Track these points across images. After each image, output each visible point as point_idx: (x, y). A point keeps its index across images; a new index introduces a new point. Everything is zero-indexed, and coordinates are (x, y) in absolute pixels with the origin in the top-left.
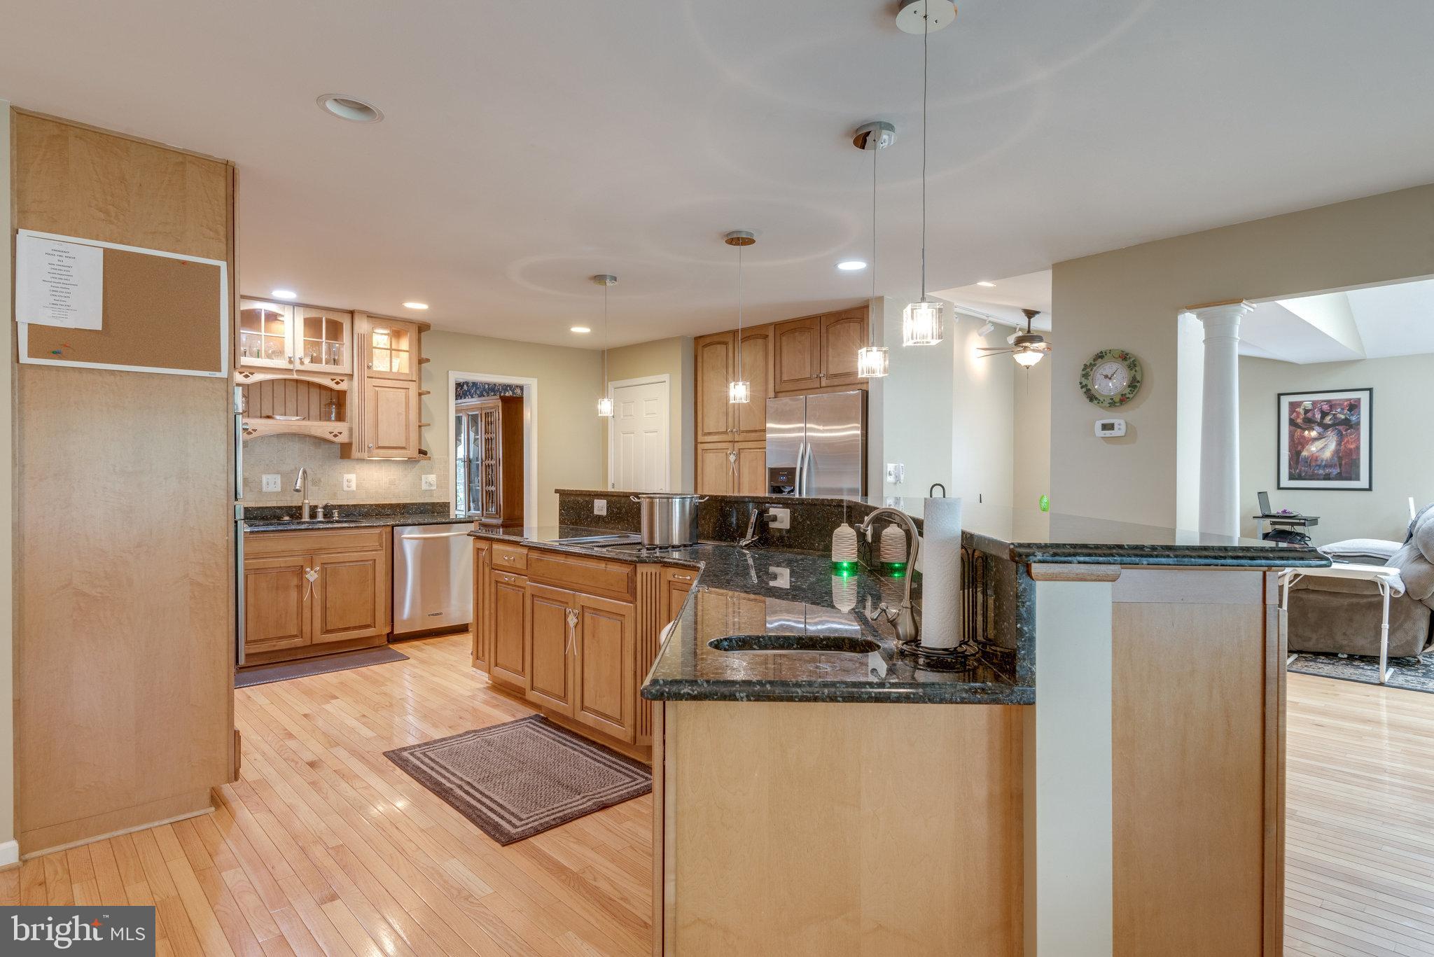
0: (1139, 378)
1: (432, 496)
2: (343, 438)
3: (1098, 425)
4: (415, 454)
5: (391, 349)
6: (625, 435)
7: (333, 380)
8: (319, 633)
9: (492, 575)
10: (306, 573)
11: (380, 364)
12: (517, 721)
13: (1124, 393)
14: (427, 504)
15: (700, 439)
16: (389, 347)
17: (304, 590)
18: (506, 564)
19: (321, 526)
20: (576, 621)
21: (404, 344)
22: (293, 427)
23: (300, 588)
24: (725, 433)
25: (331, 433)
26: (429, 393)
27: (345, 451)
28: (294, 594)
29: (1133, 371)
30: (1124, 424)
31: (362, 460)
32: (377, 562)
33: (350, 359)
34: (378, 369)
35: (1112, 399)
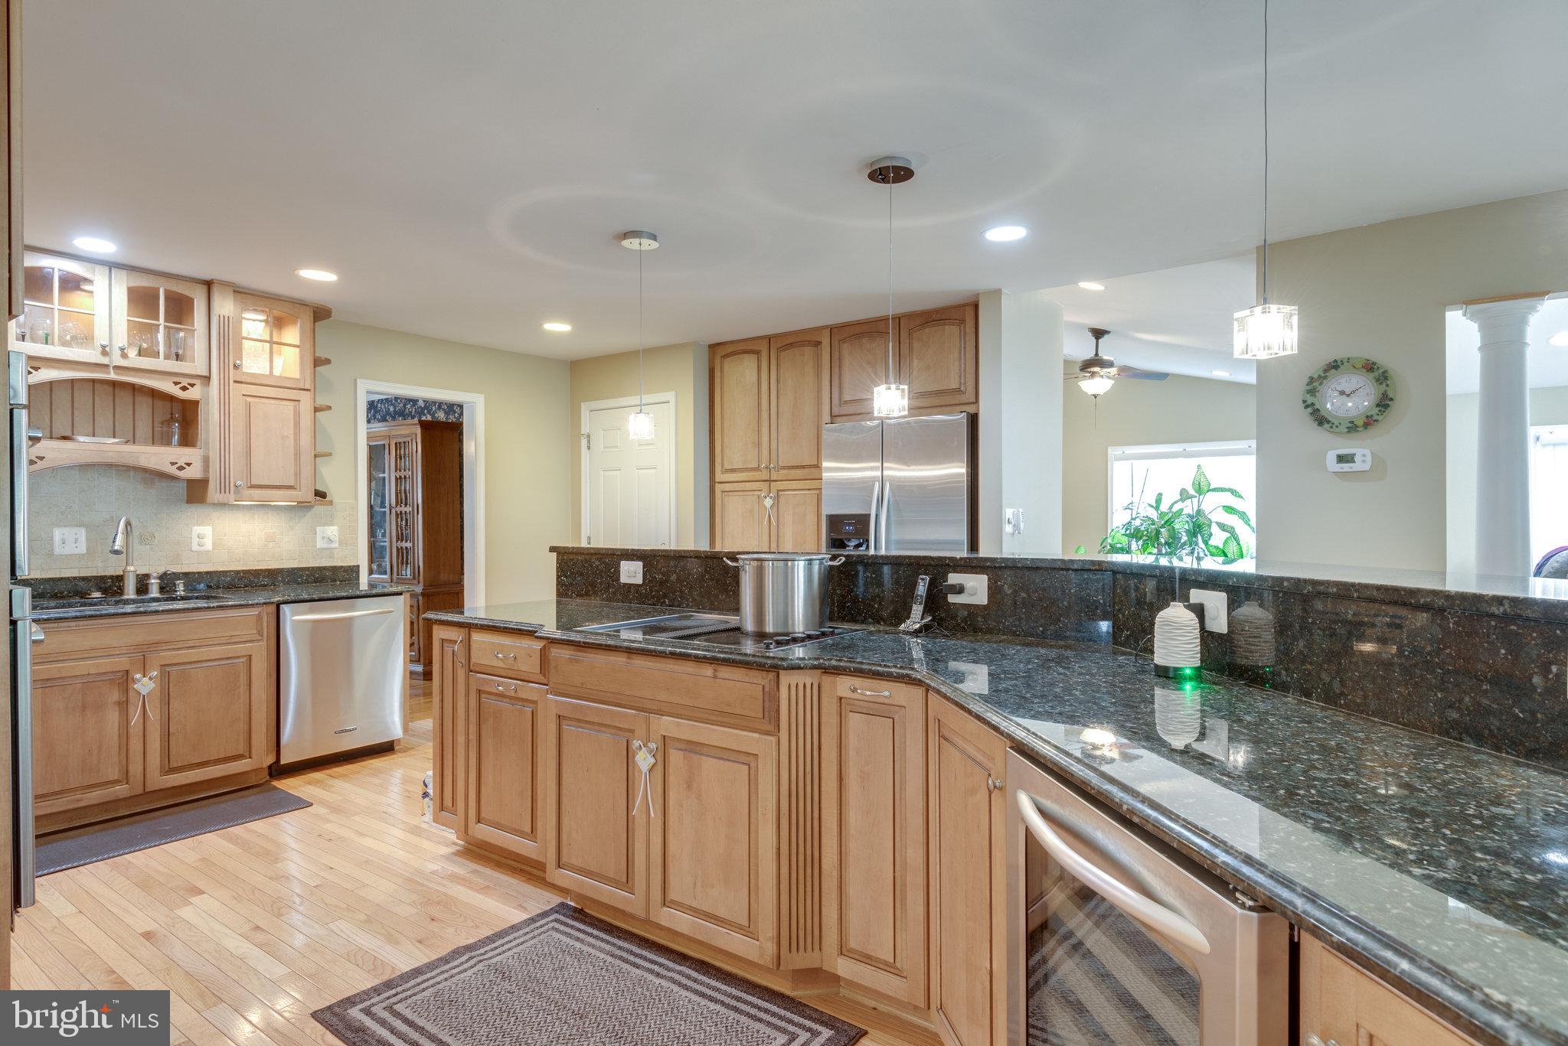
0: (1391, 395)
1: (331, 557)
2: (194, 472)
3: (1331, 457)
4: (310, 496)
5: (271, 342)
6: (607, 473)
7: (176, 383)
8: (157, 773)
9: (471, 680)
10: (134, 681)
11: (254, 361)
12: (533, 920)
13: (1369, 414)
14: (324, 568)
15: (719, 477)
16: (268, 339)
17: (131, 709)
18: (501, 664)
19: (154, 606)
20: (652, 761)
21: (292, 335)
22: (110, 454)
23: (124, 706)
24: (757, 469)
25: (173, 464)
26: (329, 408)
27: (196, 492)
28: (113, 717)
29: (1384, 385)
30: (1370, 454)
31: (223, 505)
32: (253, 657)
33: (205, 353)
34: (252, 371)
35: (1352, 422)
